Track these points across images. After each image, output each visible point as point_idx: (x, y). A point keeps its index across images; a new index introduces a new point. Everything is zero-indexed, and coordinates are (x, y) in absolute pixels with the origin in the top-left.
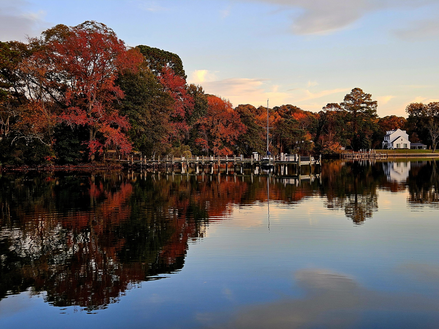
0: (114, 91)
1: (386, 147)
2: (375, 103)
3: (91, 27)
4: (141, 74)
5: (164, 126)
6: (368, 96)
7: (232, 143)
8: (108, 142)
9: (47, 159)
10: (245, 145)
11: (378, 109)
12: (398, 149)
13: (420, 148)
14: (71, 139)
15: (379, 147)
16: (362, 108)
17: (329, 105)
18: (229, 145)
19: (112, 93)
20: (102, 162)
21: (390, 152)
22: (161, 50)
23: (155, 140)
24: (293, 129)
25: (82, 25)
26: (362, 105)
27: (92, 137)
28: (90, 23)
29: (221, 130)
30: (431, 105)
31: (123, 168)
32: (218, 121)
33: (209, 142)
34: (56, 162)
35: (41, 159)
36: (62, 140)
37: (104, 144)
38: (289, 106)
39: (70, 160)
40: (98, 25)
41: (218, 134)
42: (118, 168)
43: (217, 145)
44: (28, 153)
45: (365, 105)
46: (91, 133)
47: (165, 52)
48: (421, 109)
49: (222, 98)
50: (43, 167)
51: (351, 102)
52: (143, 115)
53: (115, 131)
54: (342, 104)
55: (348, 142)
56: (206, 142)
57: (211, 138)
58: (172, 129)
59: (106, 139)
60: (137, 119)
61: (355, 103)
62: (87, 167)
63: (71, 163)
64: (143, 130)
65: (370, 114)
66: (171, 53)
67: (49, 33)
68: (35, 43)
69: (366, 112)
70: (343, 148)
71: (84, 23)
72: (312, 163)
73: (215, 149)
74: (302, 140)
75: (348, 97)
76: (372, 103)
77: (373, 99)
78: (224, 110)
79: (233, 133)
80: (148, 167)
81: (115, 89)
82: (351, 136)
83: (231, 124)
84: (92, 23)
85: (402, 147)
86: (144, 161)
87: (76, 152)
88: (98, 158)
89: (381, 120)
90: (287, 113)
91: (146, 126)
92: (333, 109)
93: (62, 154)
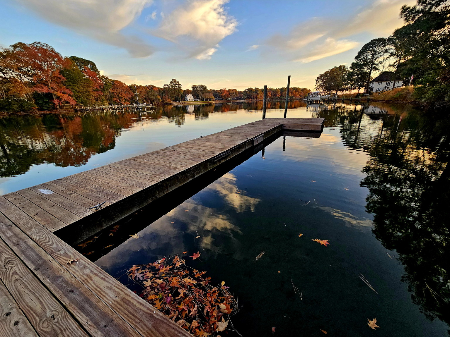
0: (60, 77)
1: (186, 101)
2: (181, 84)
3: (39, 45)
4: (73, 70)
5: (91, 93)
6: (178, 82)
7: (129, 100)
8: (63, 100)
9: (33, 108)
10: (135, 100)
11: (182, 87)
12: (190, 101)
13: (197, 100)
14: (44, 99)
15: (184, 100)
16: (176, 86)
17: (165, 85)
18: (127, 101)
19: (60, 78)
20: (63, 109)
21: (187, 102)
22: (84, 59)
23: (88, 99)
24: (153, 94)
25: (34, 44)
26: (176, 85)
27: (55, 98)
28: (38, 43)
29: (123, 95)
30: (199, 86)
31: (74, 111)
32: (121, 91)
33: (119, 100)
34: (39, 110)
35: (30, 109)
36: (39, 100)
37: (61, 101)
38: (151, 85)
39: (46, 108)
40: (43, 44)
41: (122, 96)
42: (72, 111)
43: (123, 101)
44: (21, 106)
45: (177, 85)
46: (54, 96)
47: (86, 60)
48: (196, 87)
49: (121, 81)
50: (32, 112)
51: (172, 84)
52: (79, 88)
53: (65, 95)
54: (169, 85)
55: (174, 99)
56: (118, 100)
57: (120, 98)
58: (95, 94)
59: (62, 99)
60: (76, 90)
61: (174, 85)
62: (56, 112)
63: (47, 110)
64: (80, 95)
65: (180, 89)
66: (89, 61)
67: (15, 47)
68: (8, 52)
69: (178, 88)
70: (172, 101)
71: (35, 43)
72: (151, 106)
73: (122, 102)
74: (157, 98)
75: (171, 82)
76: (180, 85)
77: (180, 83)
78: (123, 86)
79: (128, 96)
80: (86, 110)
81: (61, 76)
82: (174, 97)
83: (127, 92)
84: (39, 43)
85: (191, 100)
86: (84, 108)
87: (48, 105)
88: (61, 107)
89: (184, 91)
90: (151, 88)
91: (82, 93)
92: (167, 87)
93: (42, 106)
